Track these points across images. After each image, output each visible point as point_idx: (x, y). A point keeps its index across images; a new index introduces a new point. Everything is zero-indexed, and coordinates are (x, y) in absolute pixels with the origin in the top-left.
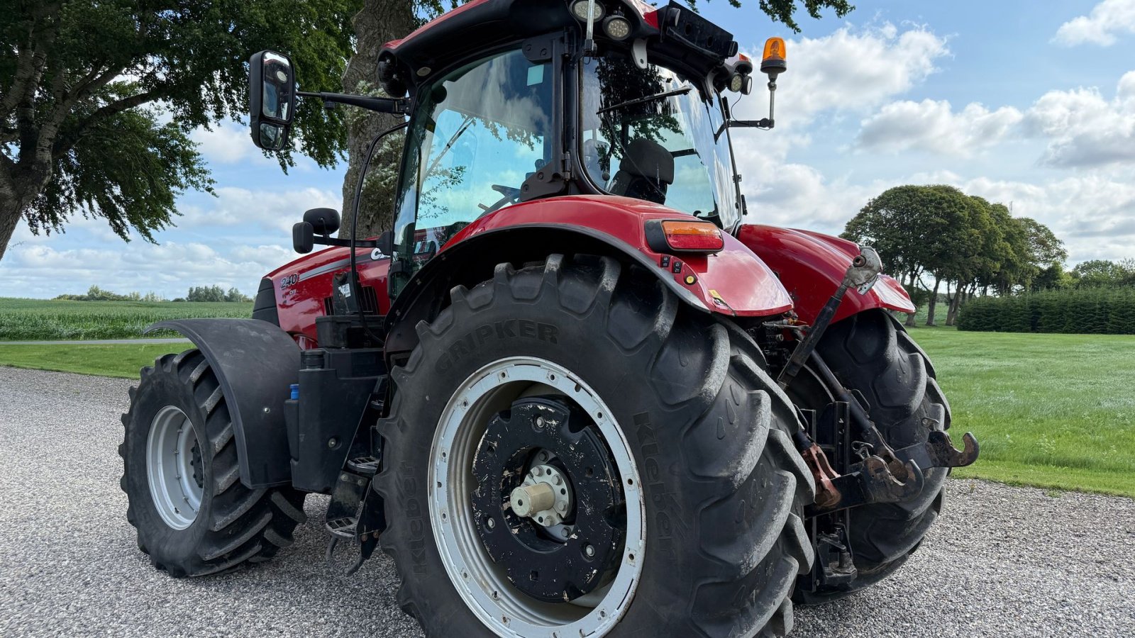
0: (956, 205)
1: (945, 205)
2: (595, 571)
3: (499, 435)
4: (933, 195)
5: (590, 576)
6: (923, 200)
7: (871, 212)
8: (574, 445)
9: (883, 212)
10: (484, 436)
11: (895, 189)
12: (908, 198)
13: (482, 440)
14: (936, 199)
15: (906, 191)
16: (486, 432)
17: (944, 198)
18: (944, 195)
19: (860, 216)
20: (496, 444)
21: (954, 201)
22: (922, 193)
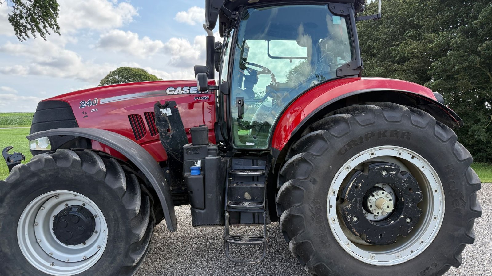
0: (147, 77)
1: (142, 77)
2: (412, 227)
3: (362, 181)
4: (138, 72)
5: (410, 230)
6: (133, 74)
7: (111, 76)
8: (404, 180)
9: (117, 77)
10: (353, 182)
11: (122, 68)
12: (128, 72)
13: (352, 184)
14: (139, 74)
15: (126, 69)
16: (355, 180)
17: (142, 74)
18: (142, 73)
19: (107, 78)
20: (360, 185)
21: (146, 76)
22: (133, 71)
